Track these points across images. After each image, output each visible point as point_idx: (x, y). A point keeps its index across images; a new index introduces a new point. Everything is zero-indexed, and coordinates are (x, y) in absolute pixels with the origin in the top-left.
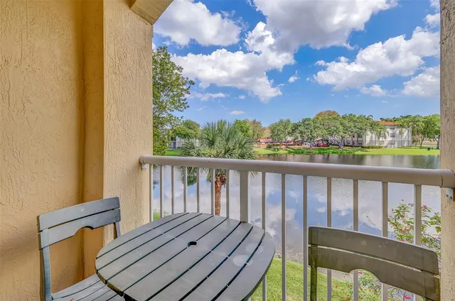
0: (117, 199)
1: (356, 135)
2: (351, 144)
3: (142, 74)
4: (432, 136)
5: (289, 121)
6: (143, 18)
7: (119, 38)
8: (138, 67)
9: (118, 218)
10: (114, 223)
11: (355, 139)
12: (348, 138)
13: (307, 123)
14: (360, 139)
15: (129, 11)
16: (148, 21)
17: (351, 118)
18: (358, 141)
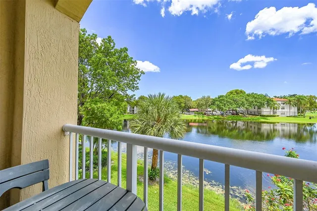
0: (47, 161)
1: (256, 107)
2: (253, 113)
3: (66, 60)
4: (312, 109)
5: (209, 97)
6: (68, 16)
7: (42, 31)
8: (62, 54)
9: (47, 177)
10: (43, 182)
11: (256, 110)
12: (251, 109)
13: (221, 98)
14: (259, 110)
15: (54, 10)
16: (74, 19)
17: (253, 95)
18: (258, 111)
